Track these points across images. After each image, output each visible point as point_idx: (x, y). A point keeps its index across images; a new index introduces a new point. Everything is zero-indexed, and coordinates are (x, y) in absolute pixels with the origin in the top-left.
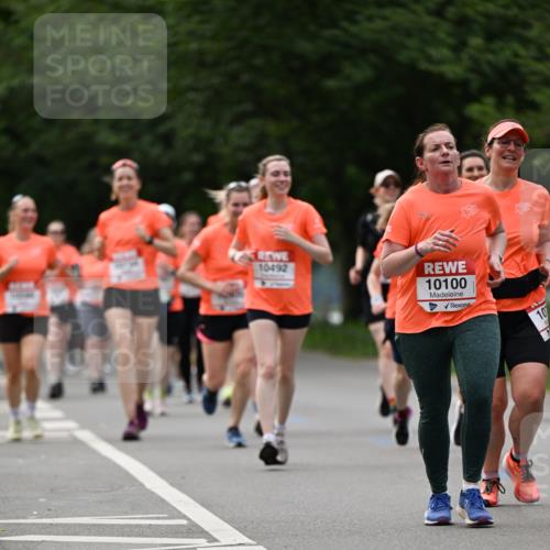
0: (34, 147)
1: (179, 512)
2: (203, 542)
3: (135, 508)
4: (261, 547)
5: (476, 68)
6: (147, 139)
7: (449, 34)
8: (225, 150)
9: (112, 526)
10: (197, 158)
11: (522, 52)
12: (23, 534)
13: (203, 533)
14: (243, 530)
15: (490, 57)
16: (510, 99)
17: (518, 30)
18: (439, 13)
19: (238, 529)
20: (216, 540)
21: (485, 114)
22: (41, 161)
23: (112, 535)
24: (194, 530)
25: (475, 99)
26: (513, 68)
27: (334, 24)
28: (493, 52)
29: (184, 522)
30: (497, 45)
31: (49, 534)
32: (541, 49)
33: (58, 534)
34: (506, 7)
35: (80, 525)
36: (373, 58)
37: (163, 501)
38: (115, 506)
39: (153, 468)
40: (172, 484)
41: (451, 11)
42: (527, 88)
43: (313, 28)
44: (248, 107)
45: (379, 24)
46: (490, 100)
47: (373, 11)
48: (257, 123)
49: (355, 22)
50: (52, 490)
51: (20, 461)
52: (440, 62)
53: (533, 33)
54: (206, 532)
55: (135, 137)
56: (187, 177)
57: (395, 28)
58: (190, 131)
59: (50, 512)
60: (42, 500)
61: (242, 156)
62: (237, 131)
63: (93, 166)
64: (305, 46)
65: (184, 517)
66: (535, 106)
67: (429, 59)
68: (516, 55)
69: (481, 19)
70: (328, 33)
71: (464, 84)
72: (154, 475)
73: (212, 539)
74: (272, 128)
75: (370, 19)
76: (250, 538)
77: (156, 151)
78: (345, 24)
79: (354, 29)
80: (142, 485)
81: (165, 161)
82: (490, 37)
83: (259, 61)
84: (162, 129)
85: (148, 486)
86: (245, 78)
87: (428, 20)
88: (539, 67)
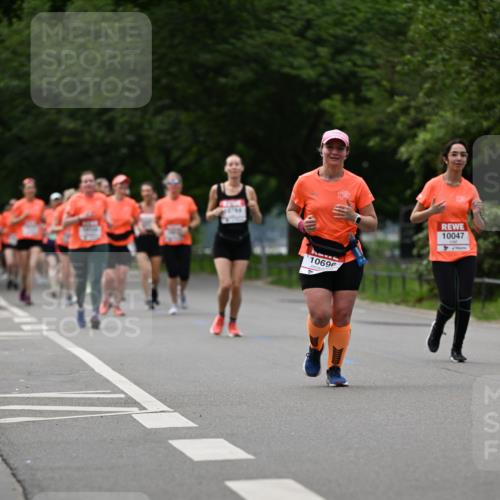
0: (15, 130)
1: (119, 389)
2: (136, 410)
3: (87, 387)
4: (177, 414)
5: (325, 73)
6: (95, 125)
7: (308, 49)
8: (151, 133)
9: (72, 399)
10: (130, 138)
11: (359, 62)
12: (8, 405)
13: (135, 403)
14: (164, 401)
15: (337, 66)
16: (351, 96)
17: (358, 47)
18: (301, 34)
19: (160, 400)
20: (145, 409)
21: (334, 107)
22: (20, 140)
23: (71, 405)
24: (129, 402)
25: (327, 96)
26: (354, 74)
27: (225, 41)
28: (340, 62)
29: (122, 396)
30: (343, 58)
31: (27, 404)
32: (373, 59)
33: (33, 404)
34: (349, 31)
35: (49, 398)
36: (253, 65)
37: (108, 381)
38: (74, 384)
39: (100, 358)
40: (114, 369)
41: (310, 34)
42: (363, 88)
43: (210, 42)
44: (167, 101)
45: (258, 40)
46: (337, 97)
47: (254, 32)
48: (172, 113)
49: (239, 39)
50: (29, 374)
51: (7, 353)
52: (299, 68)
53: (368, 49)
54: (139, 404)
55: (88, 123)
56: (124, 151)
57: (270, 44)
58: (126, 118)
59: (28, 389)
60: (22, 381)
61: (162, 137)
62: (159, 119)
63: (57, 144)
64: (206, 58)
65: (123, 392)
66: (368, 101)
67: (292, 66)
68: (355, 64)
69: (332, 39)
70: (221, 47)
71: (317, 84)
72: (100, 363)
73: (142, 408)
74: (184, 117)
75: (251, 37)
76: (169, 406)
77: (101, 133)
78: (233, 41)
79: (239, 44)
80: (93, 370)
81: (107, 140)
82: (338, 52)
83: (174, 69)
84: (105, 117)
85: (97, 370)
86: (164, 81)
87: (293, 39)
88: (372, 73)
